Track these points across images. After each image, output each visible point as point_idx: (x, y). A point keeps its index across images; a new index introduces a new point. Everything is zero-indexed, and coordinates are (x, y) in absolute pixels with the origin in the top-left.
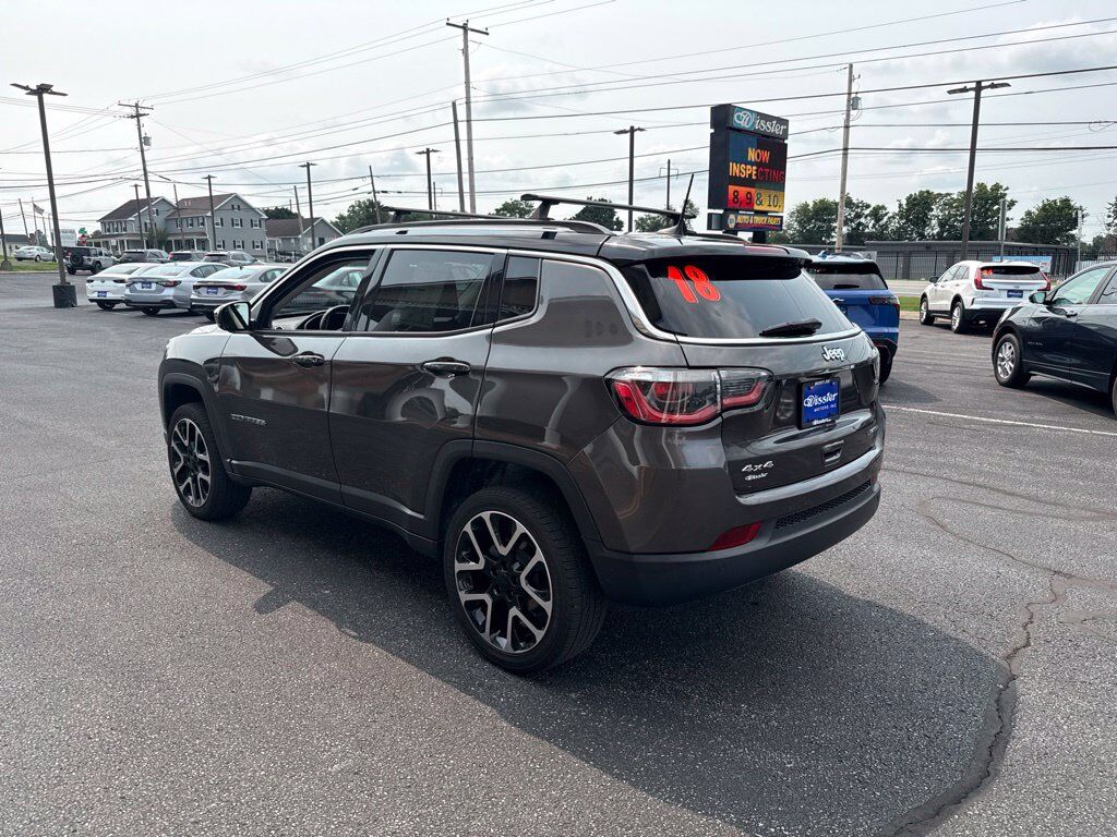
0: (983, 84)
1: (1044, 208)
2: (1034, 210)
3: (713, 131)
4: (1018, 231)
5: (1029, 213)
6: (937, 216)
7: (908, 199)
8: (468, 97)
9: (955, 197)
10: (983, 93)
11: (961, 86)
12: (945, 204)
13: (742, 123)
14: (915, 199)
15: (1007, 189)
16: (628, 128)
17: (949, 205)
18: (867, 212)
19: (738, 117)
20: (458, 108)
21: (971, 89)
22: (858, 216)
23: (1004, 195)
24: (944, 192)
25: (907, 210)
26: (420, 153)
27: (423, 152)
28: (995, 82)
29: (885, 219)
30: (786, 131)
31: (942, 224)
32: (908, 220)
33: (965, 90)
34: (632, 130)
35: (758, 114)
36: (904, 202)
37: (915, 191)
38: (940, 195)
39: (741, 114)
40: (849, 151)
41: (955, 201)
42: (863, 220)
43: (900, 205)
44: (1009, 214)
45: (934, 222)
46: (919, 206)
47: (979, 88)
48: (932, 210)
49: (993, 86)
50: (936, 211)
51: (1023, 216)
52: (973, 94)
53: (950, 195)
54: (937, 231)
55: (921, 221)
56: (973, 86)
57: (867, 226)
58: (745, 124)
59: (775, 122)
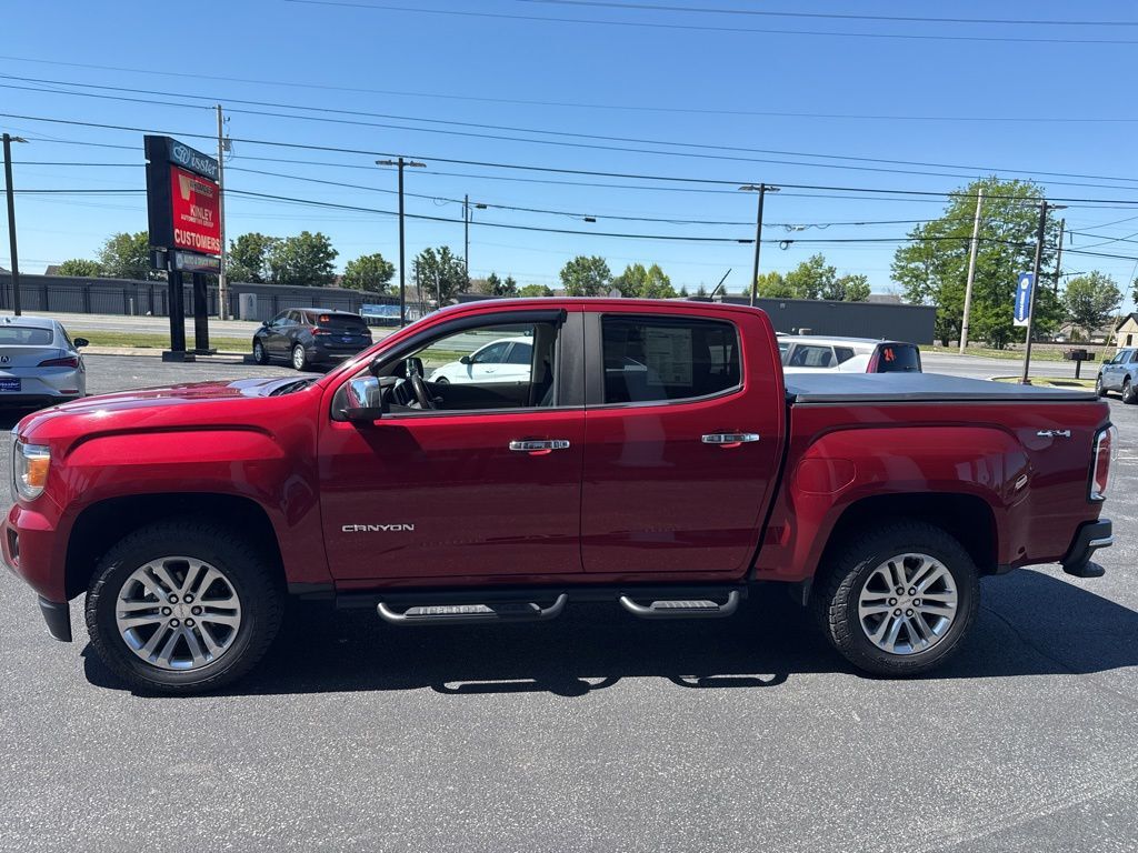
0: (405, 160)
1: (362, 261)
2: (354, 261)
3: (148, 162)
4: (344, 278)
5: (350, 263)
6: (270, 260)
7: (240, 239)
9: (285, 242)
10: (405, 168)
11: (387, 159)
12: (275, 248)
13: (180, 158)
14: (247, 240)
15: (329, 239)
17: (279, 249)
19: (177, 152)
21: (395, 163)
23: (326, 246)
24: (273, 236)
28: (415, 161)
30: (217, 172)
31: (275, 268)
33: (389, 163)
34: (8, 139)
35: (194, 150)
37: (245, 233)
38: (270, 238)
39: (179, 149)
41: (286, 246)
44: (331, 262)
45: (268, 265)
46: (251, 248)
47: (401, 164)
48: (264, 252)
49: (412, 164)
50: (267, 255)
51: (347, 265)
52: (397, 167)
53: (279, 239)
54: (270, 273)
55: (253, 262)
56: (397, 160)
58: (182, 159)
59: (207, 162)
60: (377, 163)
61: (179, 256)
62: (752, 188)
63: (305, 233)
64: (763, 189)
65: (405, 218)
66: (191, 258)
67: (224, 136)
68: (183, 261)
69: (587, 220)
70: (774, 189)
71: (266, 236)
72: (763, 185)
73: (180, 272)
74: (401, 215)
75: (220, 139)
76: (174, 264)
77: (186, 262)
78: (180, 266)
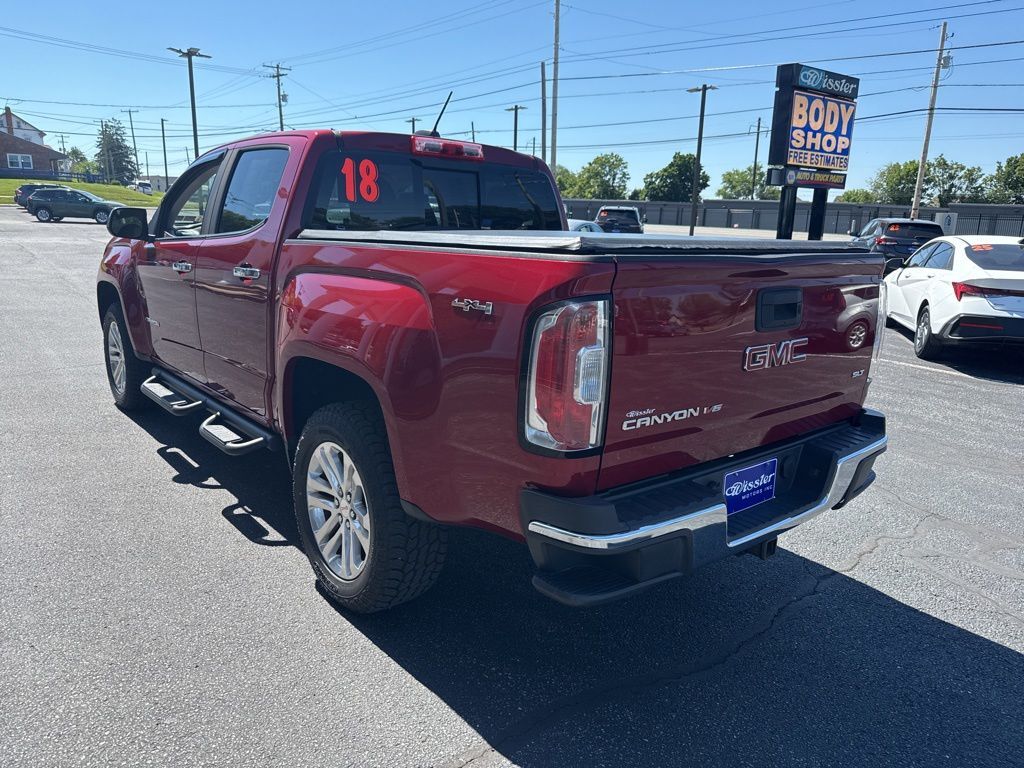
3: (778, 89)
7: (1009, 161)
8: (556, 59)
13: (808, 82)
14: (1017, 162)
16: (701, 87)
18: (961, 173)
19: (805, 76)
20: (546, 67)
22: (952, 177)
25: (1007, 173)
26: (509, 110)
27: (512, 109)
29: (980, 181)
32: (1006, 184)
34: (705, 88)
35: (827, 72)
36: (1004, 164)
39: (808, 73)
40: (935, 111)
42: (956, 182)
43: (1000, 168)
57: (960, 188)
58: (810, 83)
59: (844, 81)
66: (806, 174)
76: (785, 180)
77: (799, 178)
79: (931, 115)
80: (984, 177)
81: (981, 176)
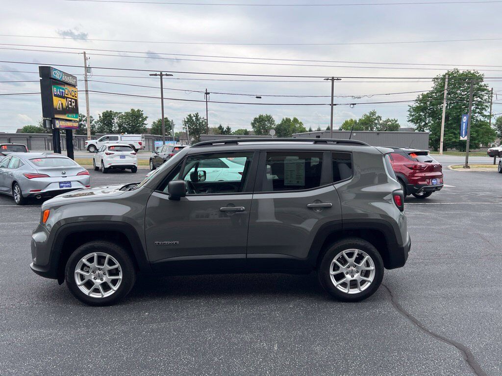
0: (163, 73)
1: (159, 121)
2: (156, 121)
4: (151, 130)
6: (117, 123)
7: (103, 114)
9: (124, 114)
10: (163, 77)
11: (154, 73)
12: (120, 117)
13: (56, 76)
14: (106, 114)
15: (143, 111)
17: (121, 117)
18: (84, 119)
19: (54, 73)
21: (158, 75)
22: (80, 120)
23: (142, 114)
24: (118, 112)
25: (103, 119)
28: (168, 73)
29: (93, 122)
30: (76, 82)
31: (120, 126)
32: (104, 124)
33: (156, 75)
36: (101, 115)
37: (105, 111)
38: (116, 113)
39: (56, 72)
40: (89, 92)
41: (124, 116)
42: (82, 122)
43: (100, 117)
44: (145, 122)
45: (116, 125)
46: (107, 118)
47: (161, 75)
48: (114, 119)
49: (167, 75)
50: (116, 120)
51: (152, 123)
52: (159, 77)
53: (121, 113)
54: (118, 129)
55: (110, 124)
56: (159, 73)
57: (85, 126)
58: (58, 77)
59: (71, 77)
60: (150, 75)
61: (57, 122)
62: (328, 79)
63: (132, 110)
64: (333, 79)
65: (164, 100)
66: (63, 122)
67: (88, 66)
68: (58, 124)
69: (257, 97)
70: (339, 79)
71: (115, 112)
72: (333, 78)
73: (58, 130)
74: (162, 98)
75: (86, 67)
76: (54, 125)
77: (61, 124)
78: (57, 126)
79: (87, 94)
80: (94, 121)
81: (93, 120)
